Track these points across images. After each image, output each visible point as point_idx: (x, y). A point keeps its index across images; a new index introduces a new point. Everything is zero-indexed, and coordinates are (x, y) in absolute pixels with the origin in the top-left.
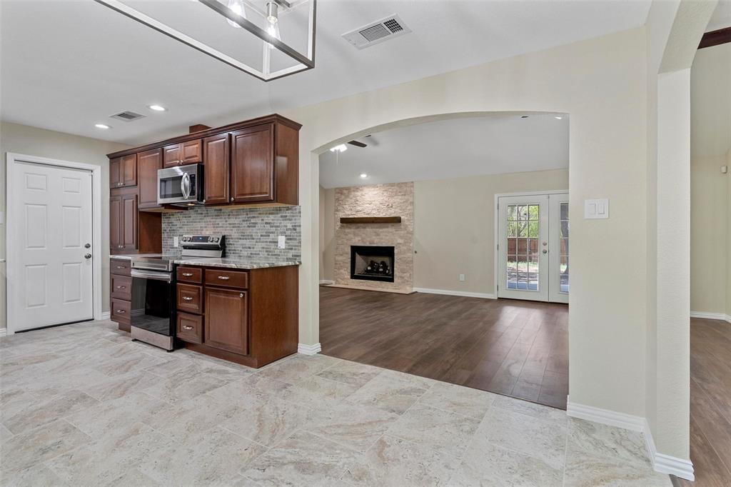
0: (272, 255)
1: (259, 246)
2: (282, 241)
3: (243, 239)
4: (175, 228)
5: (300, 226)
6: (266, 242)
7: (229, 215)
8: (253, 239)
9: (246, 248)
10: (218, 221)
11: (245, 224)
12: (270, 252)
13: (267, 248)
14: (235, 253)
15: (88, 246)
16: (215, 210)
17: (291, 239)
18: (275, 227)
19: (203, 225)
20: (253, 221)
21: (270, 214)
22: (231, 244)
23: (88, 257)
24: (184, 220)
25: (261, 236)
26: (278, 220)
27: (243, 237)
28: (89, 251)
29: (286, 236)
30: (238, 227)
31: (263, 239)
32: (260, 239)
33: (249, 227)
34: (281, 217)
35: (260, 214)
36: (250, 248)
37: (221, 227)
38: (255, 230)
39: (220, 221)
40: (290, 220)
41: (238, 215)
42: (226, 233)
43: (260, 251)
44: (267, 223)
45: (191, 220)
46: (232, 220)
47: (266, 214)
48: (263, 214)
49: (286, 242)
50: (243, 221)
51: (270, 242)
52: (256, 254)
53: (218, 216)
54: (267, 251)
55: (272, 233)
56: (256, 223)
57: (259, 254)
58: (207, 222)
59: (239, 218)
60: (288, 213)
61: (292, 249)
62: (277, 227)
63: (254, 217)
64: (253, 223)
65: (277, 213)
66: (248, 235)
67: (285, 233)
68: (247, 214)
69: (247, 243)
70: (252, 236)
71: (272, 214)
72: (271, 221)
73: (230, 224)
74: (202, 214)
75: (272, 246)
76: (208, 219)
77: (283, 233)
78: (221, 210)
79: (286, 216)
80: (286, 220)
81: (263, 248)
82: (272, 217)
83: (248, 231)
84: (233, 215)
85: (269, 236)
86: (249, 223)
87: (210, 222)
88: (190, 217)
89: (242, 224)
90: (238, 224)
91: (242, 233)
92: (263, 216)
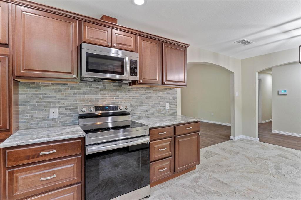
1: (153, 109)
2: (168, 106)
3: (142, 106)
5: (176, 98)
6: (158, 107)
8: (150, 105)
9: (144, 111)
10: (117, 94)
12: (160, 112)
13: (158, 110)
14: (135, 116)
16: (114, 86)
17: (172, 104)
18: (164, 98)
19: (100, 96)
20: (149, 95)
21: (160, 91)
25: (155, 103)
26: (165, 95)
27: (142, 104)
29: (169, 103)
30: (138, 98)
31: (156, 105)
32: (154, 105)
33: (147, 98)
34: (167, 93)
35: (154, 91)
36: (147, 111)
37: (121, 98)
38: (151, 100)
40: (172, 95)
41: (138, 91)
43: (154, 112)
44: (158, 96)
45: (81, 92)
47: (158, 91)
48: (156, 91)
49: (170, 106)
50: (142, 95)
51: (160, 107)
52: (151, 114)
53: (118, 90)
54: (158, 112)
55: (162, 101)
56: (152, 96)
57: (153, 114)
58: (105, 94)
61: (172, 109)
62: (165, 98)
63: (150, 93)
64: (149, 96)
65: (165, 91)
67: (169, 101)
68: (145, 91)
69: (145, 108)
71: (162, 91)
72: (161, 95)
74: (98, 88)
75: (162, 109)
76: (106, 92)
78: (121, 86)
79: (170, 93)
81: (156, 110)
83: (146, 101)
84: (134, 91)
85: (160, 103)
86: (147, 96)
87: (109, 94)
88: (80, 89)
89: (141, 97)
90: (138, 96)
91: (141, 102)
92: (155, 92)
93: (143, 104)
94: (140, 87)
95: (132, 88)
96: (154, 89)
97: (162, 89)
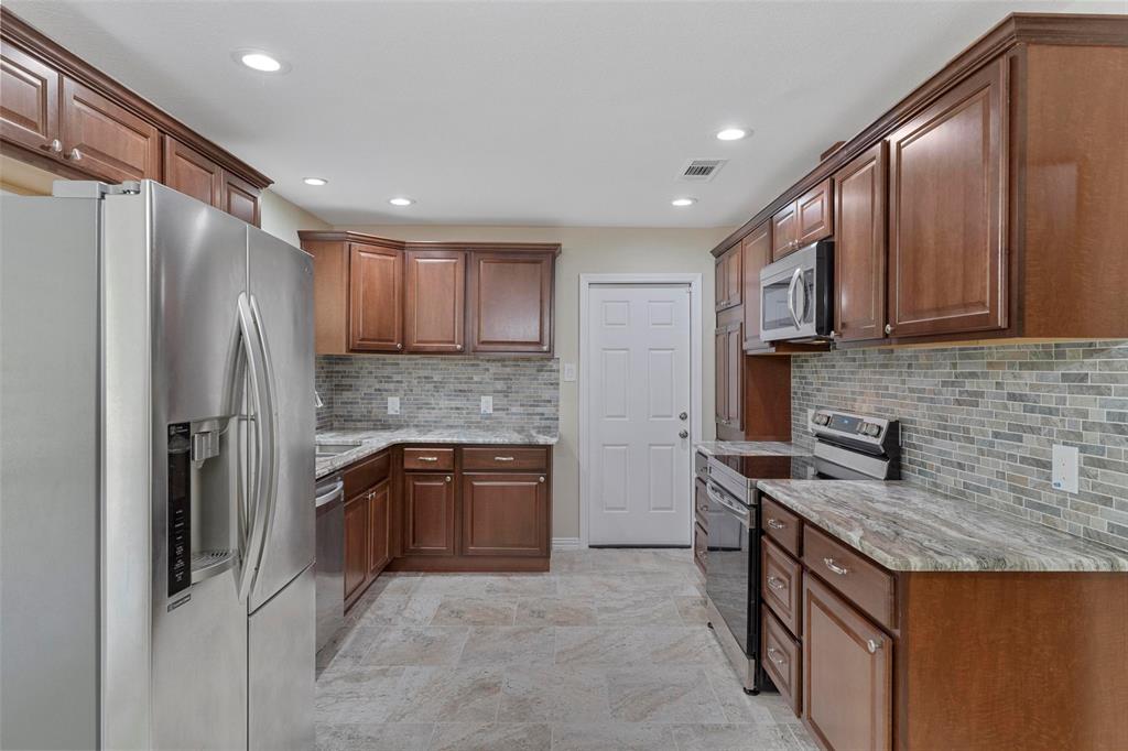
0: (1031, 505)
1: (987, 469)
2: (1066, 465)
3: (944, 437)
4: (809, 389)
6: (1012, 457)
7: (910, 366)
8: (972, 441)
9: (951, 463)
10: (887, 380)
11: (949, 394)
12: (1023, 491)
13: (1011, 478)
14: (925, 474)
15: (684, 417)
16: (880, 352)
17: (1102, 464)
18: (1042, 411)
19: (858, 387)
20: (971, 385)
21: (1022, 366)
22: (915, 447)
23: (684, 436)
24: (824, 373)
25: (996, 435)
26: (1051, 389)
27: (943, 431)
28: (685, 426)
29: (1083, 449)
30: (932, 400)
31: (1002, 446)
32: (992, 444)
33: (958, 402)
34: (1065, 377)
35: (990, 365)
36: (960, 466)
37: (891, 396)
38: (976, 414)
39: (890, 381)
40: (1099, 391)
41: (932, 367)
42: (900, 413)
43: (990, 482)
44: (1012, 397)
45: (835, 373)
46: (917, 381)
47: (1011, 366)
48: (1000, 365)
49: (1082, 472)
50: (945, 384)
51: (1024, 460)
52: (978, 489)
53: (887, 366)
54: (1013, 489)
55: (1032, 430)
56: (982, 394)
57: (987, 492)
58: (864, 380)
59: (933, 376)
60: (1093, 368)
61: (1107, 501)
62: (1050, 411)
63: (973, 375)
64: (970, 394)
65: (1050, 367)
66: (957, 429)
67: (1079, 436)
68: (954, 366)
69: (955, 449)
70: (967, 431)
71: (1032, 366)
72: (1027, 391)
73: (912, 390)
74: (854, 360)
75: (1033, 477)
76: (866, 374)
77: (1071, 438)
78: (892, 351)
79: (1084, 378)
80: (1081, 391)
81: (1002, 475)
82: (1029, 377)
83: (957, 416)
84: (920, 367)
85: (1020, 439)
86: (961, 393)
87: (870, 380)
88: (833, 366)
89: (940, 393)
90: (931, 391)
91: (942, 419)
92: (1000, 374)
93: (945, 428)
94: (937, 350)
95: (917, 358)
96: (991, 355)
97: (1035, 354)
